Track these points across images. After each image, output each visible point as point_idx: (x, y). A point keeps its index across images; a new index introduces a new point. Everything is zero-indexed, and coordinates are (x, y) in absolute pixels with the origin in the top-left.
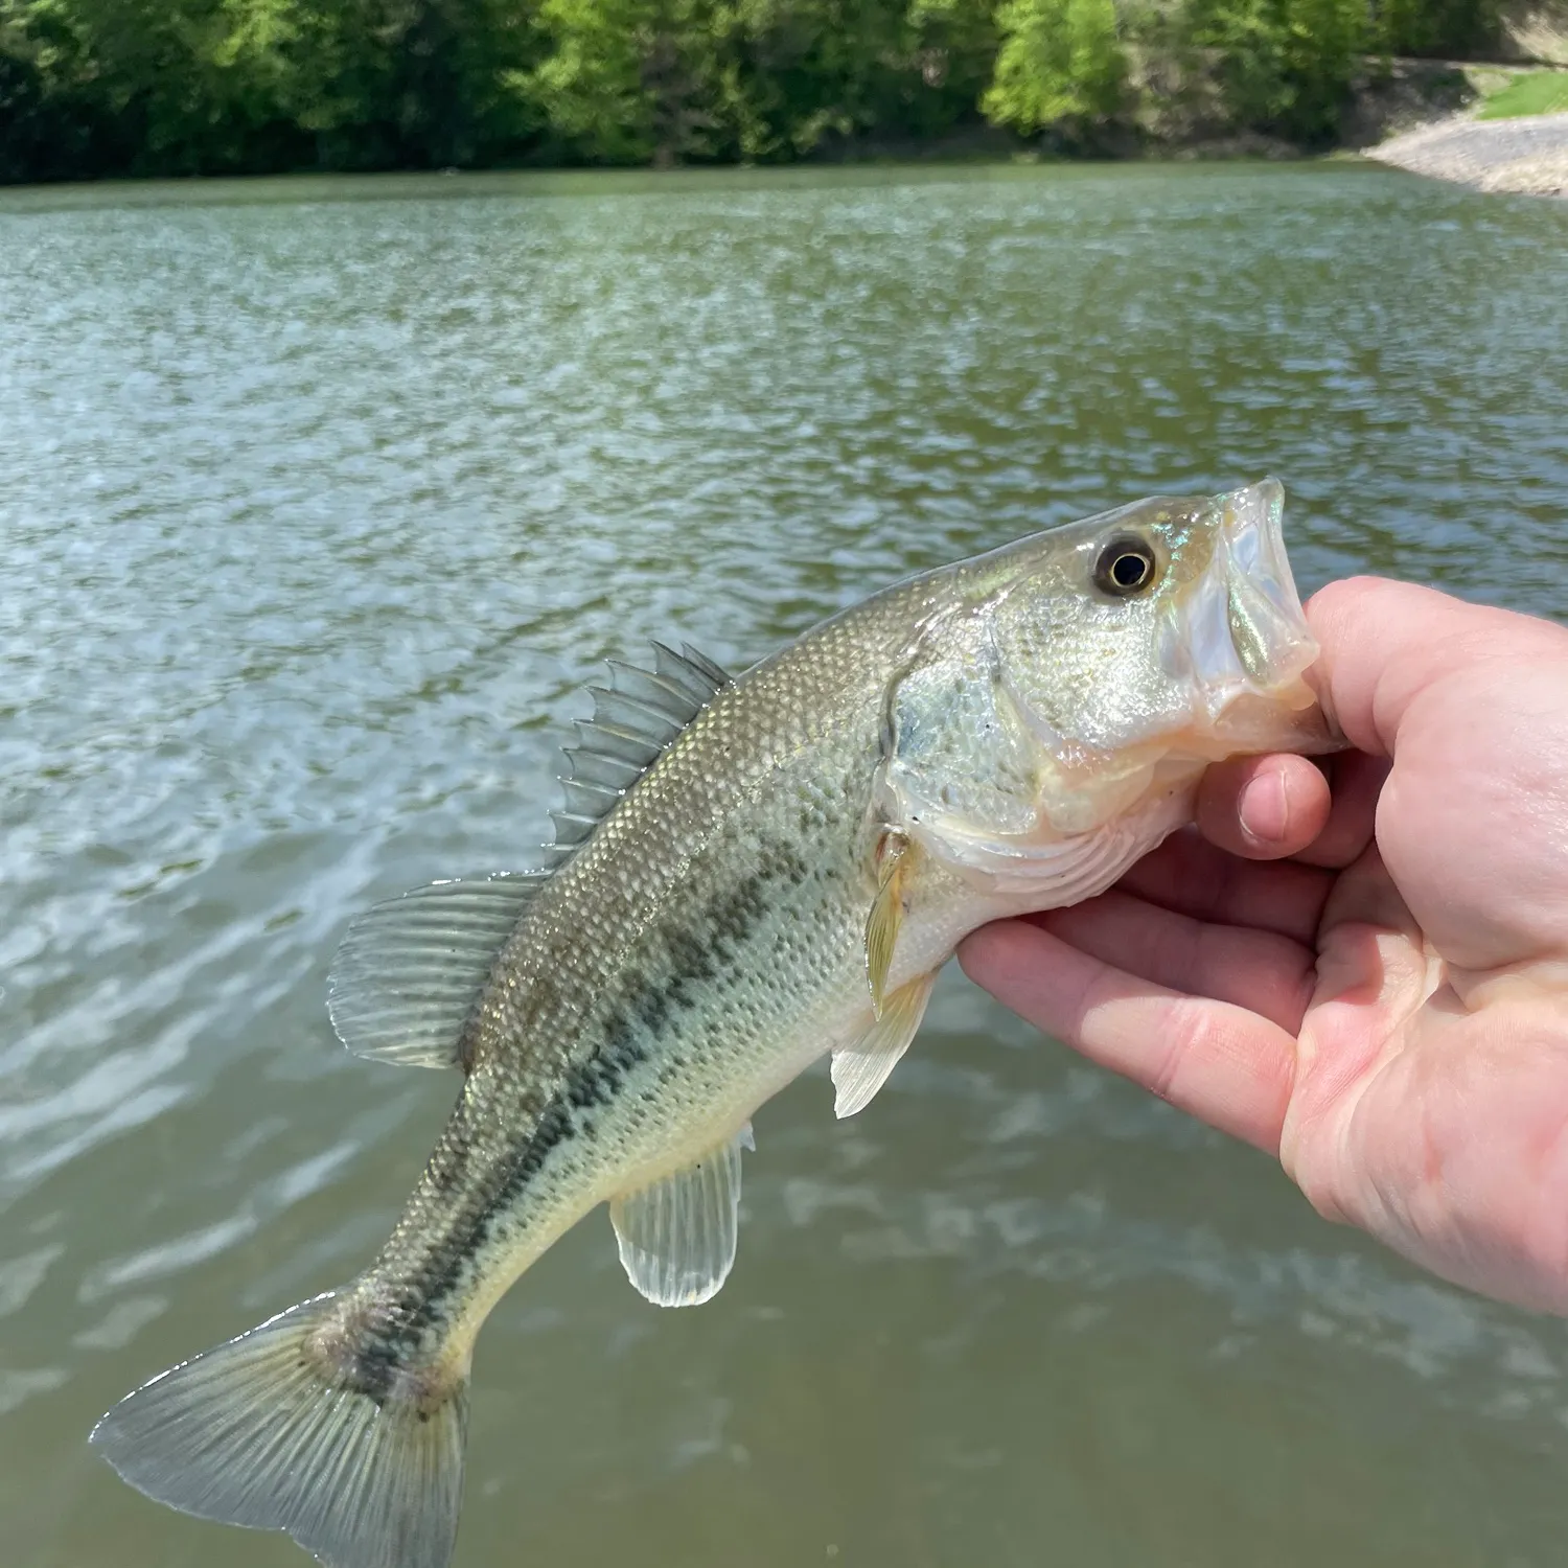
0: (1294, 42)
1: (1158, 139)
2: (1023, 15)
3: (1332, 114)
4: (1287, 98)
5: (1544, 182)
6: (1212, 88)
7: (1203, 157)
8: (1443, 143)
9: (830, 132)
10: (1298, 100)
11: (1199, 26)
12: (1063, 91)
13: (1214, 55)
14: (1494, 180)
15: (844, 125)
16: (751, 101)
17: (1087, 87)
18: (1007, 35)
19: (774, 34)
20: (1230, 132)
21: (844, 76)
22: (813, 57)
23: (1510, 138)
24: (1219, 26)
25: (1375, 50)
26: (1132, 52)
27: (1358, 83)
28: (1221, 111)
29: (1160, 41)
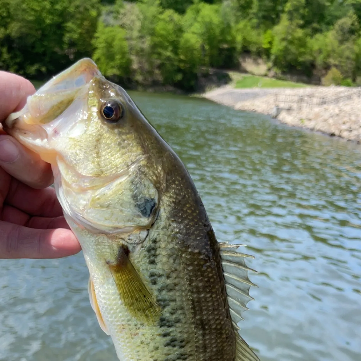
0: (181, 61)
1: (142, 85)
2: (100, 43)
3: (193, 83)
4: (179, 77)
5: (252, 108)
6: (157, 71)
7: (155, 92)
8: (223, 95)
9: (39, 71)
10: (183, 78)
11: (154, 53)
12: (113, 67)
13: (159, 62)
14: (238, 106)
15: (44, 69)
16: (12, 58)
17: (120, 67)
18: (95, 49)
19: (20, 38)
20: (163, 85)
21: (44, 54)
22: (33, 47)
23: (242, 95)
24: (160, 54)
25: (204, 65)
26: (134, 58)
27: (199, 75)
28: (160, 78)
29: (142, 56)
